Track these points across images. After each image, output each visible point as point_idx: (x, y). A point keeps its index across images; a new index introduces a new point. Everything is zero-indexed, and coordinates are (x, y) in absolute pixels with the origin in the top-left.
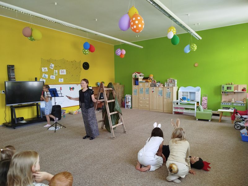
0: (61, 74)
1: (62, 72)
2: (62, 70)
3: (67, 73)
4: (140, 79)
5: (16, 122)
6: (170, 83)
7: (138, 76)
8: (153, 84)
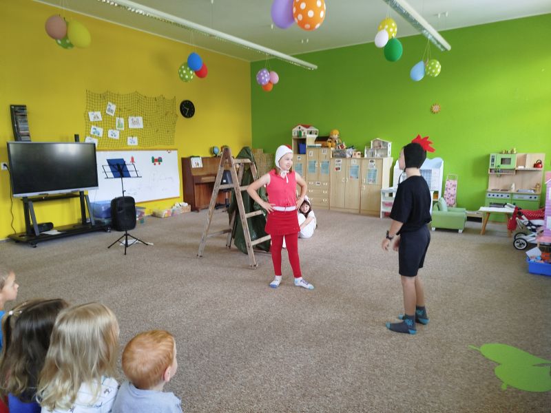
0: (131, 126)
1: (134, 123)
2: (135, 119)
3: (145, 125)
4: (310, 139)
5: (37, 234)
6: (377, 150)
7: (304, 133)
8: (338, 152)
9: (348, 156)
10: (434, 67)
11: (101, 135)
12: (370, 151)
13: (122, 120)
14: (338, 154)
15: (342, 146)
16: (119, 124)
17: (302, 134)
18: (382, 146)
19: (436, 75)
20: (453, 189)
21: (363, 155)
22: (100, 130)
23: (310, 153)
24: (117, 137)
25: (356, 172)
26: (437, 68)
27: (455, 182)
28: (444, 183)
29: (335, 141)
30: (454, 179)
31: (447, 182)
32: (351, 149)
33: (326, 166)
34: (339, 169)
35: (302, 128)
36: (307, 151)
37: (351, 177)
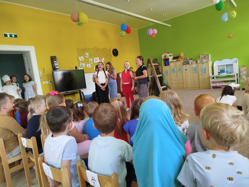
0: (95, 62)
1: (96, 60)
2: (96, 58)
4: (171, 59)
6: (204, 59)
7: (168, 56)
8: (185, 62)
9: (190, 63)
10: (233, 14)
11: (84, 67)
12: (200, 60)
13: (91, 59)
14: (186, 63)
15: (187, 59)
16: (90, 61)
17: (167, 57)
18: (206, 57)
19: (235, 17)
20: (245, 71)
21: (197, 62)
22: (84, 64)
23: (172, 65)
24: (90, 67)
25: (195, 70)
26: (235, 14)
27: (246, 68)
28: (239, 70)
29: (183, 58)
30: (245, 67)
31: (241, 69)
32: (191, 60)
33: (180, 70)
34: (187, 70)
35: (166, 54)
36: (170, 64)
37: (193, 73)
